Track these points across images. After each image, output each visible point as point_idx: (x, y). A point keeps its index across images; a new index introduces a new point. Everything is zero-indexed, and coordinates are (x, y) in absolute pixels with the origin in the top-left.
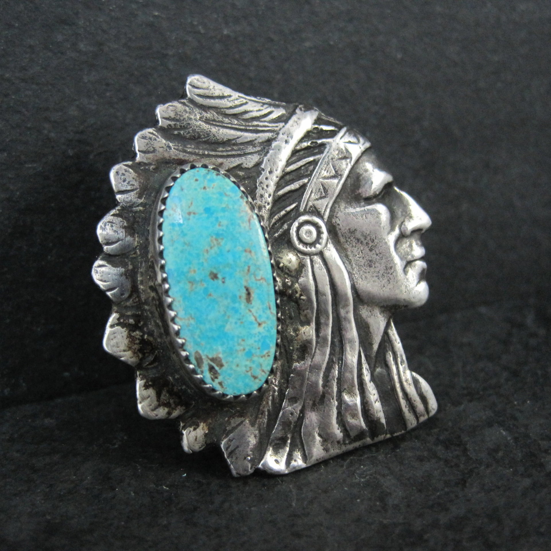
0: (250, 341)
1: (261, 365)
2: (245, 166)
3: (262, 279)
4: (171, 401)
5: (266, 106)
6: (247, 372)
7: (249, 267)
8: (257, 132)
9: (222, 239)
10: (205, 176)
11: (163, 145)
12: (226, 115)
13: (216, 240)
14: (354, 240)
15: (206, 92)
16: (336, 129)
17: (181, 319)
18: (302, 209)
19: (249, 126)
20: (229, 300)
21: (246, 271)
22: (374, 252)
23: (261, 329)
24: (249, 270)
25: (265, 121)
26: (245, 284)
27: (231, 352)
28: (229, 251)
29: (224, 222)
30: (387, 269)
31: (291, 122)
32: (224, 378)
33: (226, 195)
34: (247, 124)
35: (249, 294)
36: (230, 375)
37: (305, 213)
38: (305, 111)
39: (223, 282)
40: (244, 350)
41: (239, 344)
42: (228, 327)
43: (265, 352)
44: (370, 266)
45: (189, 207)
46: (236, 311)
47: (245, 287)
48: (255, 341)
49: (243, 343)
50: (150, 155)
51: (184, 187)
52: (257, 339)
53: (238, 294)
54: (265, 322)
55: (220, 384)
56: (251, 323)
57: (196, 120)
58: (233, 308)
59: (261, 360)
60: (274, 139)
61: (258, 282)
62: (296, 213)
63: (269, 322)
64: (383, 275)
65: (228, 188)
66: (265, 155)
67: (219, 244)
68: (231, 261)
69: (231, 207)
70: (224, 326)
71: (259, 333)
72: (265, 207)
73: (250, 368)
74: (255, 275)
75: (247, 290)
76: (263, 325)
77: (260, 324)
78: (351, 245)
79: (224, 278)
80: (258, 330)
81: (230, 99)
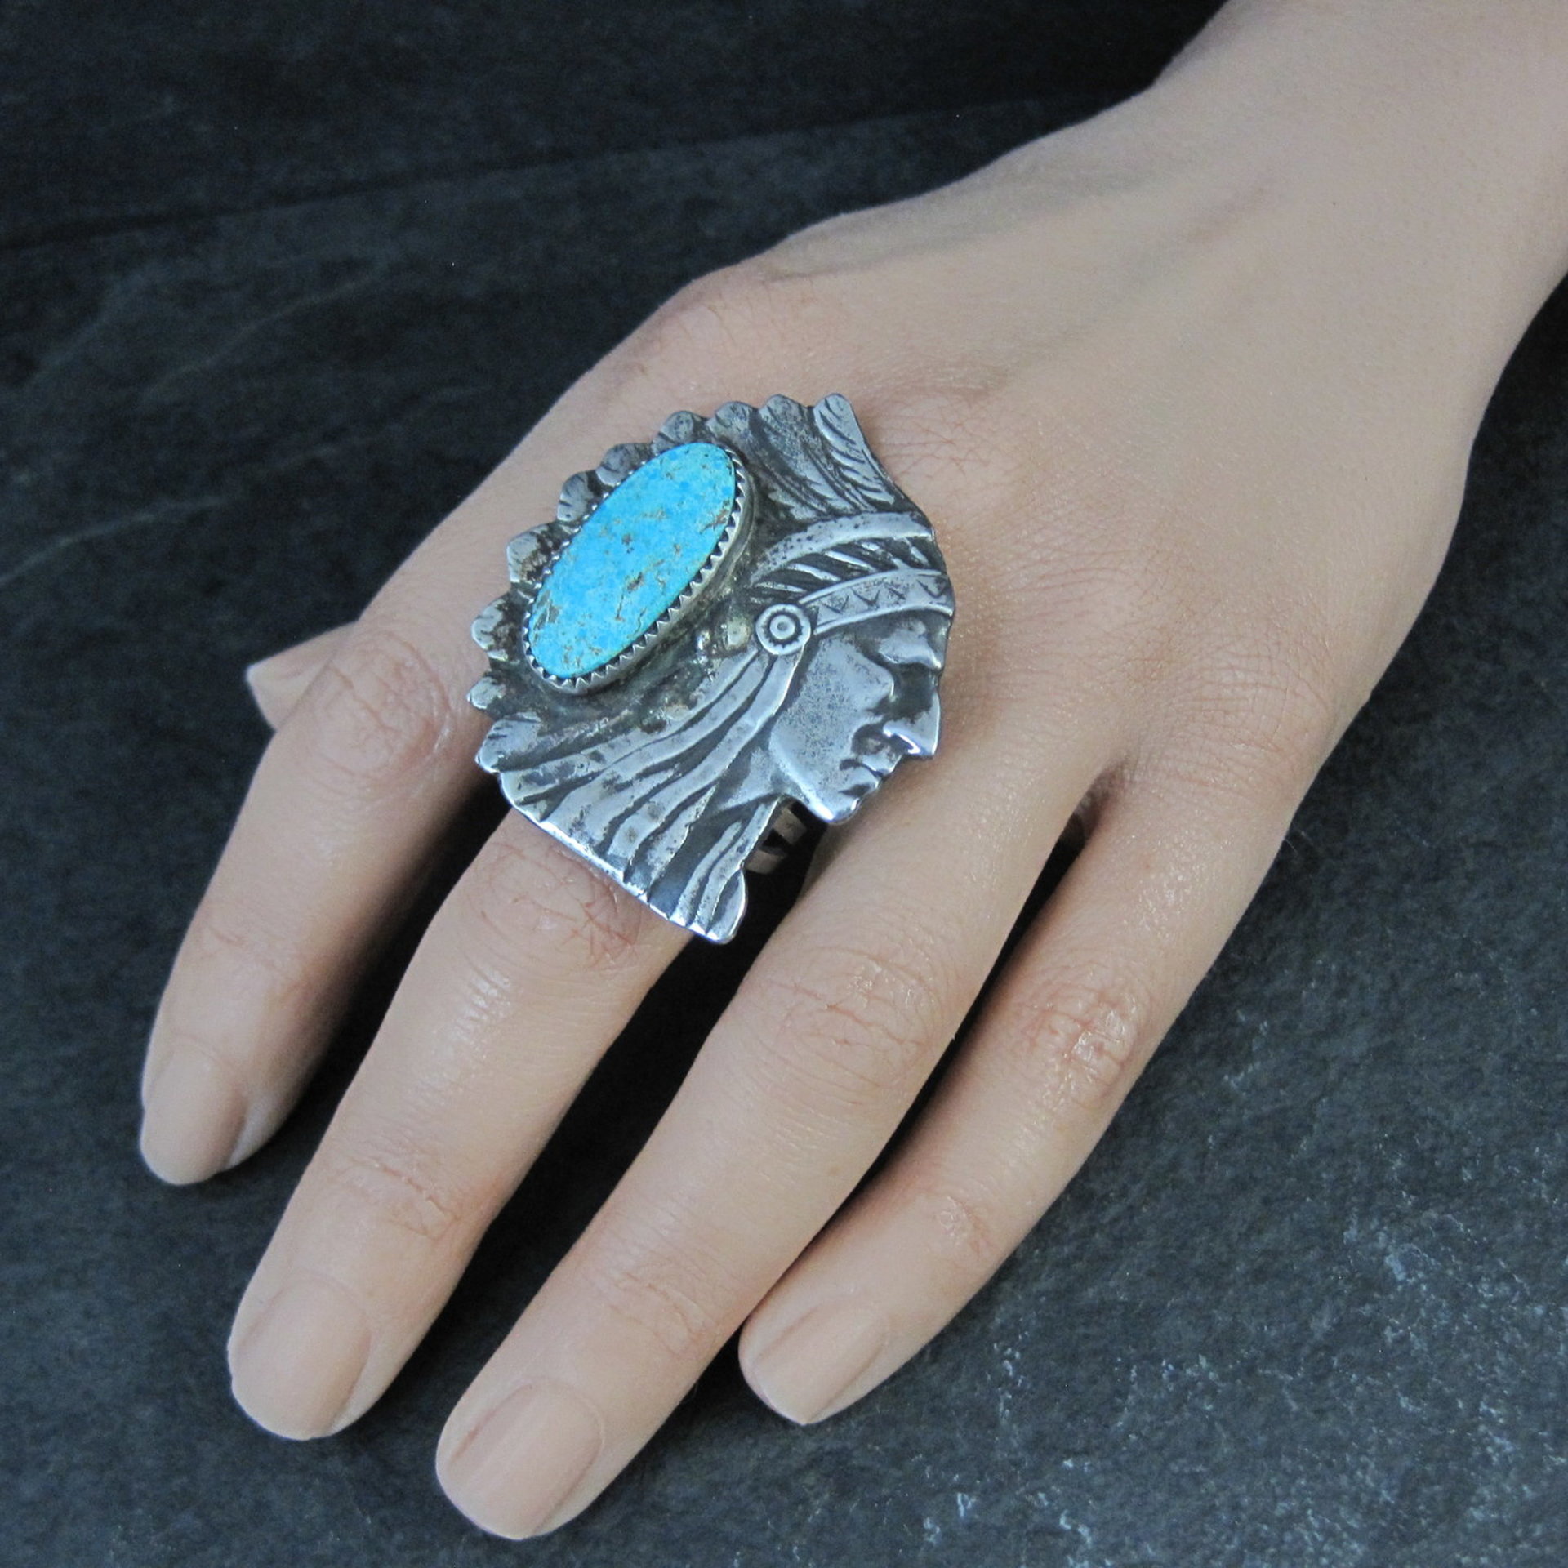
0: (594, 623)
1: (582, 654)
2: (793, 511)
3: (663, 582)
4: (504, 640)
5: (879, 481)
6: (566, 647)
7: (663, 561)
8: (840, 494)
9: (668, 517)
10: (716, 458)
11: (742, 429)
12: (829, 457)
13: (663, 513)
14: (823, 679)
15: (835, 422)
16: (928, 565)
17: (568, 553)
18: (802, 601)
19: (839, 483)
20: (616, 571)
21: (656, 562)
22: (831, 711)
23: (614, 622)
24: (659, 564)
25: (861, 493)
26: (643, 570)
27: (570, 617)
28: (661, 532)
29: (686, 506)
30: (825, 741)
31: (884, 515)
32: (544, 634)
33: (714, 487)
34: (840, 480)
35: (637, 582)
36: (550, 636)
37: (802, 607)
38: (913, 520)
39: (628, 552)
40: (583, 625)
41: (584, 616)
42: (591, 592)
43: (596, 647)
44: (813, 721)
45: (675, 470)
46: (612, 585)
47: (641, 573)
48: (598, 628)
49: (587, 618)
50: (720, 427)
51: (691, 452)
52: (602, 627)
53: (628, 572)
54: (624, 621)
55: (537, 636)
56: (612, 609)
57: (796, 434)
58: (612, 581)
59: (587, 651)
60: (849, 516)
61: (656, 582)
62: (793, 600)
63: (628, 626)
64: (815, 742)
65: (723, 484)
66: (823, 520)
67: (660, 518)
68: (653, 542)
69: (706, 500)
70: (588, 589)
71: (610, 624)
72: (769, 563)
73: (571, 647)
74: (660, 573)
75: (640, 577)
76: (620, 622)
77: (618, 617)
78: (815, 682)
79: (632, 549)
80: (611, 620)
81: (850, 444)
